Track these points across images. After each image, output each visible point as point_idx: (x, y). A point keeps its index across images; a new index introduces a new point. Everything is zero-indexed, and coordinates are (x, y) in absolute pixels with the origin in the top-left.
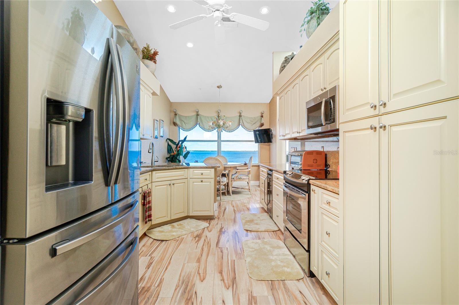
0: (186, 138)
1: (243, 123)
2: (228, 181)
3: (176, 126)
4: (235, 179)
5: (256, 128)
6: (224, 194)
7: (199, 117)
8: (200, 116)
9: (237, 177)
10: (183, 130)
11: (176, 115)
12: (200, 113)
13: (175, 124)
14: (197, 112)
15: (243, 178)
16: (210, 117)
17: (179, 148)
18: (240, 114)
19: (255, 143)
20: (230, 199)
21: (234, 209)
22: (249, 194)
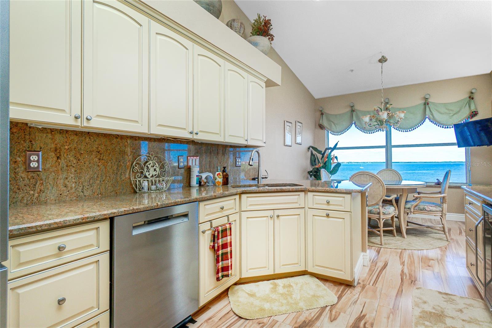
0: (337, 144)
1: (432, 115)
2: (397, 211)
3: (323, 129)
4: (412, 210)
6: (388, 233)
7: (354, 114)
8: (356, 112)
9: (416, 206)
10: (333, 134)
11: (322, 114)
12: (355, 107)
13: (321, 127)
14: (352, 107)
15: (429, 210)
17: (326, 158)
18: (426, 101)
19: (458, 147)
20: (401, 244)
21: (402, 271)
22: (444, 239)
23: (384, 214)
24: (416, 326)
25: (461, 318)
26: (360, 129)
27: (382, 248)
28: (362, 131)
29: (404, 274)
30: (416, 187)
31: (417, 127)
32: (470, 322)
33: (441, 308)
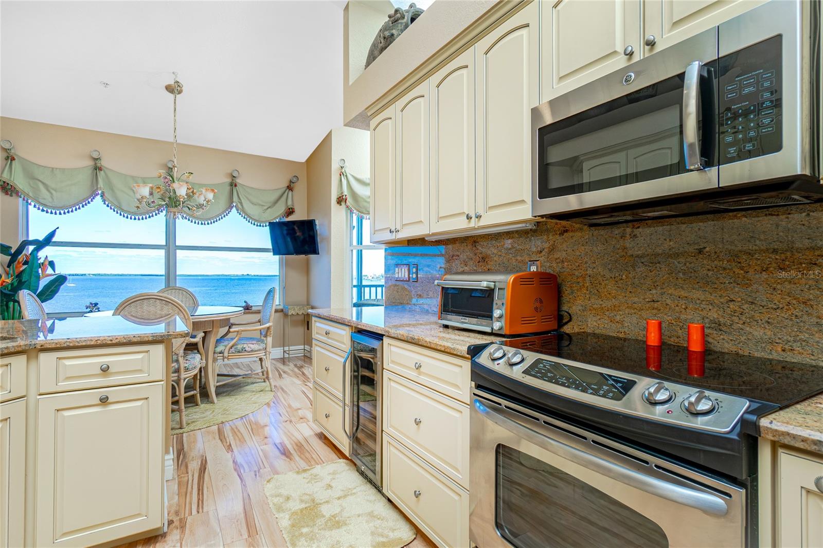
0: (53, 234)
1: (241, 203)
2: (204, 361)
4: (226, 354)
5: (276, 218)
6: (190, 401)
7: (101, 175)
8: (105, 172)
9: (232, 347)
10: (43, 210)
11: (11, 158)
12: (104, 163)
13: (7, 189)
14: (97, 159)
15: (250, 349)
16: (141, 178)
17: (23, 264)
18: (233, 180)
19: (274, 255)
20: (214, 416)
21: (234, 461)
22: (267, 389)
23: (187, 369)
24: (294, 544)
25: (335, 497)
26: (113, 207)
27: (184, 434)
28: (117, 213)
29: (239, 466)
30: (229, 317)
31: (219, 220)
32: (345, 496)
33: (310, 495)
